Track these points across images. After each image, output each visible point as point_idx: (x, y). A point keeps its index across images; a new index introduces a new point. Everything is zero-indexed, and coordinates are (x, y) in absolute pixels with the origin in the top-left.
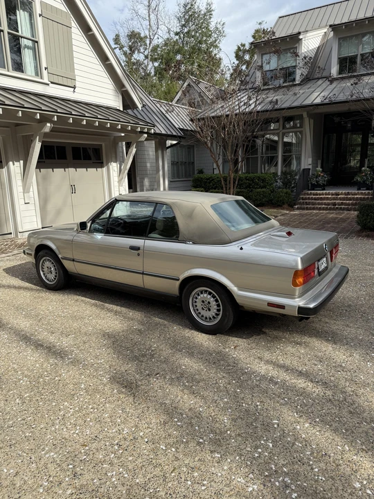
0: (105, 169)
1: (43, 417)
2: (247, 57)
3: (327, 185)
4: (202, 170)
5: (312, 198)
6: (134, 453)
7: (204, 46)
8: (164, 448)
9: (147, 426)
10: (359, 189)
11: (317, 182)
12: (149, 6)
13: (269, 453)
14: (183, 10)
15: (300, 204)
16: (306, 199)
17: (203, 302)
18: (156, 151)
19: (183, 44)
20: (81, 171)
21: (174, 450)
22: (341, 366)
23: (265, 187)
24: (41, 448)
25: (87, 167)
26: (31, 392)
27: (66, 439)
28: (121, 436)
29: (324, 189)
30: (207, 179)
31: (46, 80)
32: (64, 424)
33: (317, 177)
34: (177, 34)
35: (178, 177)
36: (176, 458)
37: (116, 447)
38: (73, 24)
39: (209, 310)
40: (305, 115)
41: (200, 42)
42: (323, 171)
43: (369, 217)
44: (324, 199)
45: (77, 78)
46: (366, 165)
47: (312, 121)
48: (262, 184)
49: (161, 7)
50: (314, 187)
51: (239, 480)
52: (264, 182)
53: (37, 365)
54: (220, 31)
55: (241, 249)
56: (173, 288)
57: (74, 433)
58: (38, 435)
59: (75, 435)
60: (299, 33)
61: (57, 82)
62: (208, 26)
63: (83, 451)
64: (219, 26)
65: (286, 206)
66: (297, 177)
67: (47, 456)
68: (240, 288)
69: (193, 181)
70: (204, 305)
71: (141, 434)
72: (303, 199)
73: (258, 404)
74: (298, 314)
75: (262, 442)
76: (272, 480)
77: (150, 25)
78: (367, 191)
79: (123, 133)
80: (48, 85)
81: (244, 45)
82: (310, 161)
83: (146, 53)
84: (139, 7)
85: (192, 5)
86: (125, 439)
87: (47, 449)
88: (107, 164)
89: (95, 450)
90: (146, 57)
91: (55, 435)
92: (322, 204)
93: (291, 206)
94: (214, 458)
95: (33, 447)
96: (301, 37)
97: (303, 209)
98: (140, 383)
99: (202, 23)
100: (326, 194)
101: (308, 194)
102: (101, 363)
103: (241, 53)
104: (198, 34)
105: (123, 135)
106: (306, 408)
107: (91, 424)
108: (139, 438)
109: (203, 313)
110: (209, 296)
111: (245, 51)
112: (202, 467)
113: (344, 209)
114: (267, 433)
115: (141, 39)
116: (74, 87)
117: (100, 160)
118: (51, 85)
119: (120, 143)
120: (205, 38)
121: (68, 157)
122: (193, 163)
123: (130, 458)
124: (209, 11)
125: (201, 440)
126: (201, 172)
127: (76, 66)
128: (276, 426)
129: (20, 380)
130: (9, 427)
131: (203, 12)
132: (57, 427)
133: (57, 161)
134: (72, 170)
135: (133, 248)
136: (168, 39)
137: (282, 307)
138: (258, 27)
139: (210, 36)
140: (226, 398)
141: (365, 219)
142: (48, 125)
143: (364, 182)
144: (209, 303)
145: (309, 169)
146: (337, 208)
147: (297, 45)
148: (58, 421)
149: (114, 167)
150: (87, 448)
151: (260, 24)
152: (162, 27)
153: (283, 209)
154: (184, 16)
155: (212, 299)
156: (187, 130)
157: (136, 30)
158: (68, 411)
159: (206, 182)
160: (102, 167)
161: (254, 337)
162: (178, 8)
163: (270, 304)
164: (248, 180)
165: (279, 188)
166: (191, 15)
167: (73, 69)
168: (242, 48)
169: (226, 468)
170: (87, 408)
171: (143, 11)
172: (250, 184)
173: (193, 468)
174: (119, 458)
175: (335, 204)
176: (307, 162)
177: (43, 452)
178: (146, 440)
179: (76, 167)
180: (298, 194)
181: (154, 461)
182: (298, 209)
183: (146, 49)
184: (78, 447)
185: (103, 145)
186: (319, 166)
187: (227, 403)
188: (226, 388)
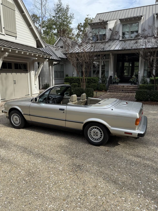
0: (28, 74)
1: (39, 188)
2: (82, 29)
3: (119, 83)
4: (67, 75)
5: (114, 88)
6: (88, 201)
7: (65, 23)
8: (100, 198)
9: (88, 188)
10: (131, 84)
11: (115, 81)
12: (41, 4)
13: (144, 195)
14: (56, 7)
15: (109, 90)
16: (111, 88)
17: (94, 132)
18: (49, 66)
19: (56, 21)
20: (19, 74)
21: (104, 198)
22: (154, 157)
23: (95, 83)
24: (45, 203)
25: (21, 72)
26: (28, 177)
27: (55, 198)
28: (79, 194)
29: (118, 84)
30: (71, 79)
31: (4, 33)
32: (51, 191)
33: (115, 79)
34: (54, 17)
35: (57, 77)
36: (107, 201)
37: (79, 199)
38: (16, 10)
39: (97, 136)
40: (111, 54)
41: (64, 21)
42: (118, 77)
43: (140, 96)
44: (119, 88)
45: (17, 33)
46: (134, 75)
47: (113, 57)
48: (94, 82)
49: (47, 5)
50: (114, 83)
51: (137, 208)
52: (95, 81)
53: (26, 164)
54: (72, 17)
55: (112, 110)
56: (80, 127)
57: (57, 195)
58: (40, 197)
59: (58, 196)
60: (107, 21)
61: (9, 34)
62: (67, 14)
63: (65, 203)
64: (71, 15)
65: (104, 91)
66: (108, 79)
67: (49, 207)
68: (112, 126)
69: (65, 79)
70: (95, 134)
71: (87, 192)
72: (110, 88)
73: (130, 175)
74: (138, 136)
75: (139, 191)
76: (150, 207)
77: (42, 12)
78: (135, 85)
79: (37, 58)
80: (4, 35)
81: (81, 24)
82: (112, 73)
83: (40, 24)
84: (37, 4)
85: (60, 5)
86: (82, 195)
87: (48, 203)
88: (30, 71)
89: (70, 202)
90: (40, 25)
91: (49, 196)
92: (118, 90)
93: (106, 91)
94: (123, 200)
95: (41, 203)
96: (108, 23)
97: (111, 92)
98: (77, 169)
99: (65, 13)
100: (119, 86)
101: (112, 86)
102: (55, 161)
103: (80, 27)
104: (63, 18)
105: (37, 59)
106: (149, 175)
107: (63, 190)
108: (87, 194)
109: (94, 137)
110: (97, 130)
111: (82, 26)
112: (120, 204)
113: (127, 92)
114: (139, 187)
115: (38, 18)
116: (16, 37)
117: (26, 69)
118: (6, 35)
119: (35, 62)
120: (66, 20)
121: (13, 68)
122: (63, 72)
123: (88, 204)
124: (68, 8)
125: (114, 193)
126: (67, 76)
127: (17, 28)
128: (141, 184)
129: (20, 172)
130: (25, 195)
131: (65, 9)
132: (48, 193)
133: (7, 69)
134: (14, 74)
135: (61, 109)
136: (50, 19)
137: (131, 134)
138: (87, 17)
139: (68, 19)
140: (116, 173)
141: (139, 97)
142: (7, 53)
143: (133, 81)
144: (97, 133)
145: (112, 76)
146: (124, 92)
147: (106, 26)
148: (47, 190)
149: (33, 73)
150: (66, 201)
151: (88, 15)
152: (47, 13)
153: (103, 92)
154: (57, 10)
155: (99, 131)
156: (63, 58)
157: (36, 14)
158: (50, 185)
159: (70, 80)
160: (27, 73)
161: (116, 146)
162: (54, 6)
163: (126, 133)
164: (88, 80)
165: (101, 83)
166: (60, 9)
167: (15, 29)
168: (80, 25)
169: (129, 204)
170: (58, 183)
171: (39, 6)
172: (89, 82)
173: (116, 205)
174: (83, 204)
175: (123, 90)
176: (111, 73)
177: (47, 205)
178: (91, 195)
179: (16, 72)
180: (108, 86)
181: (98, 204)
182: (109, 92)
183: (39, 22)
184: (62, 201)
185: (28, 63)
186: (116, 75)
187: (117, 175)
188: (114, 169)
